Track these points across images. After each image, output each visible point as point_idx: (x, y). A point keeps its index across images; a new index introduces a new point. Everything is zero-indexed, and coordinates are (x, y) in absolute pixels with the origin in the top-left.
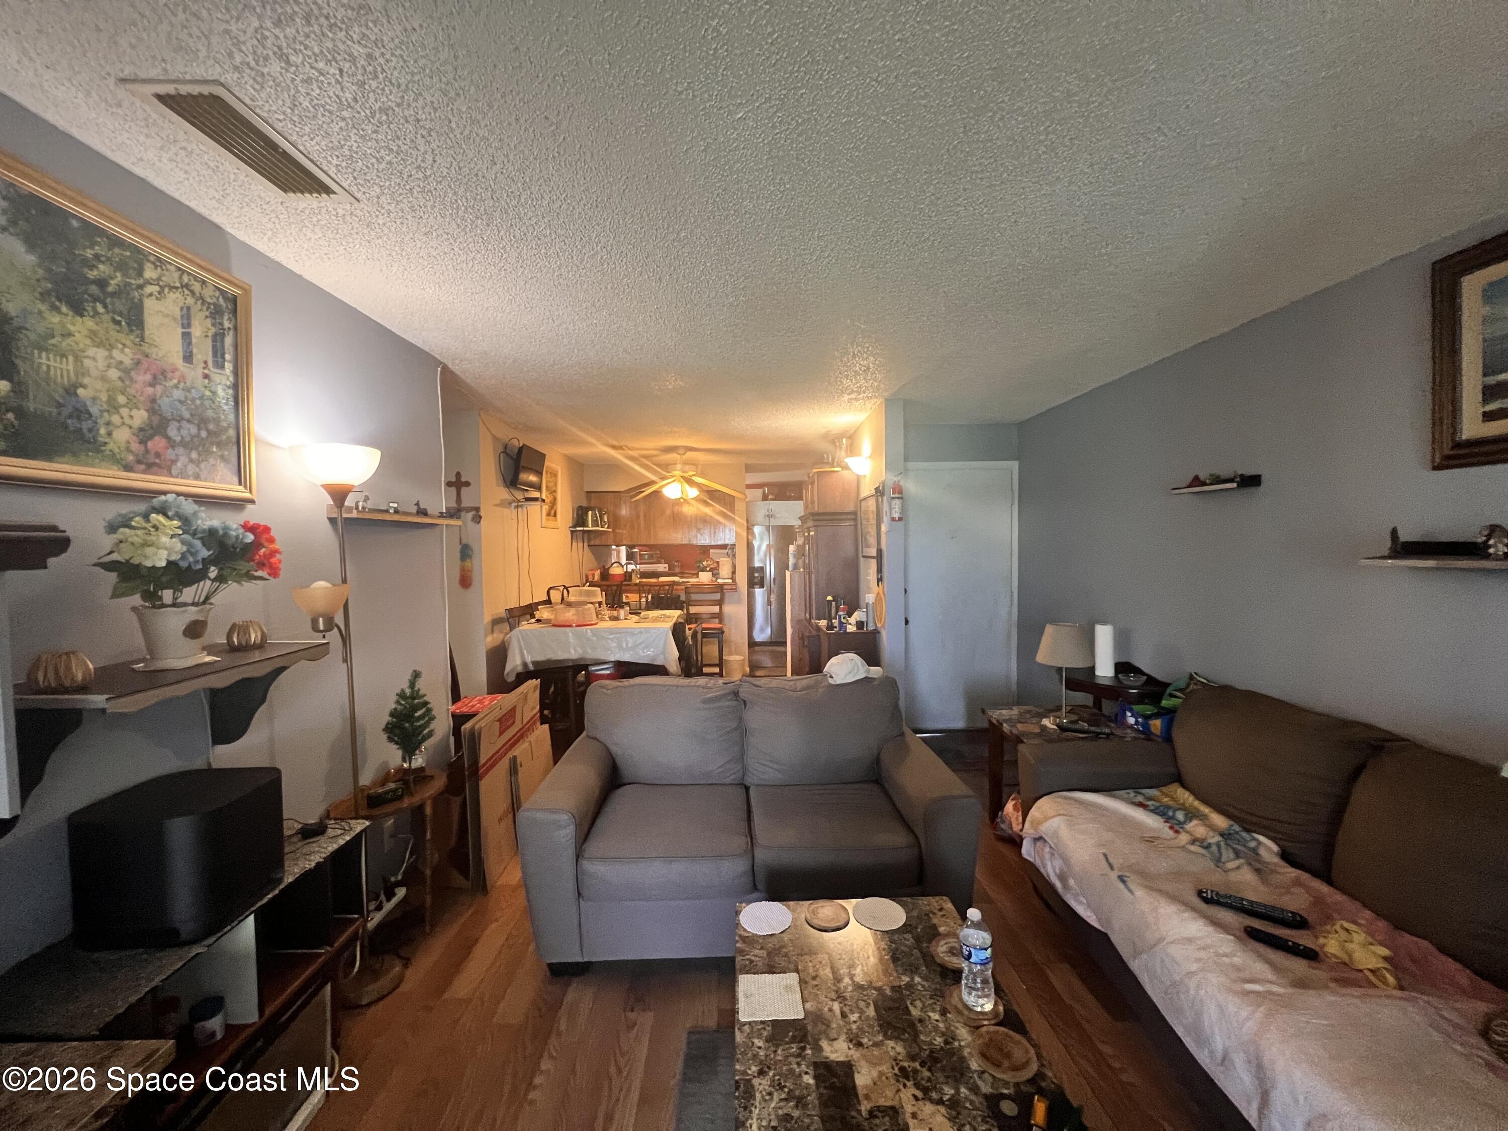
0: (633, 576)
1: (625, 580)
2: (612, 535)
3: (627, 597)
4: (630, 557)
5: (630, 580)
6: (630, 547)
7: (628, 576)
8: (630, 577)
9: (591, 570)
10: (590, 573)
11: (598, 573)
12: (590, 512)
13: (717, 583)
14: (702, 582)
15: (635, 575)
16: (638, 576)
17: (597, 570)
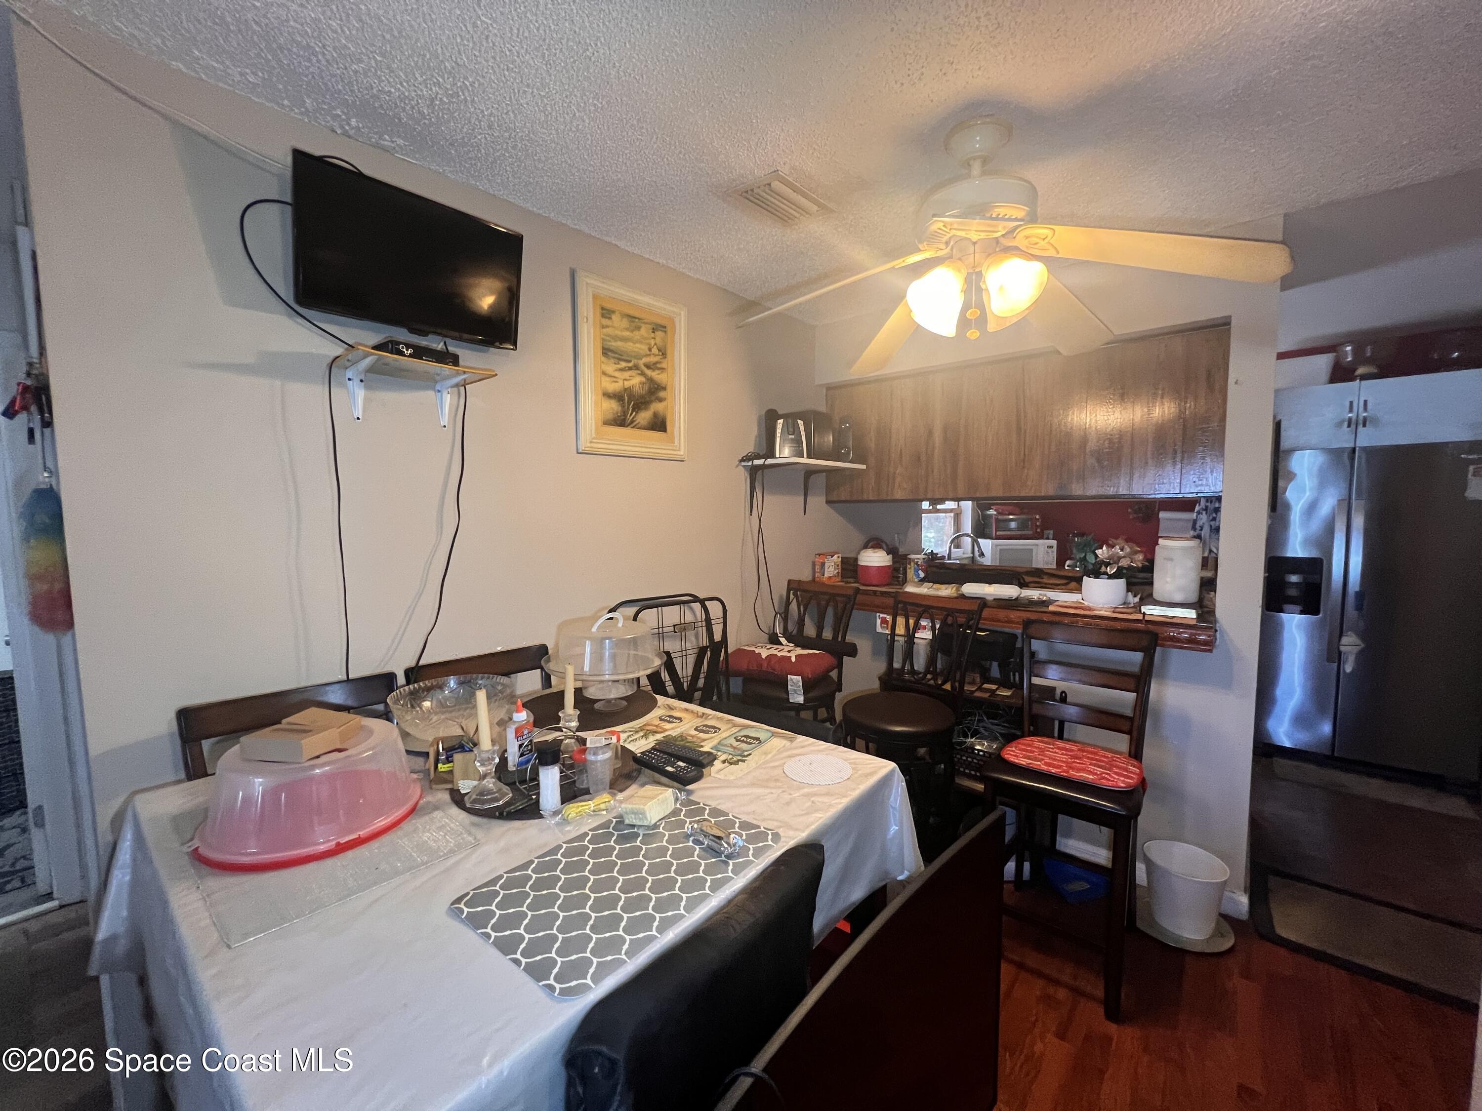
0: (910, 574)
1: (895, 581)
2: (872, 475)
3: (884, 621)
9: (819, 555)
10: (818, 560)
11: (835, 563)
12: (781, 421)
13: (1140, 617)
14: (1090, 609)
15: (913, 572)
16: (922, 575)
17: (832, 557)
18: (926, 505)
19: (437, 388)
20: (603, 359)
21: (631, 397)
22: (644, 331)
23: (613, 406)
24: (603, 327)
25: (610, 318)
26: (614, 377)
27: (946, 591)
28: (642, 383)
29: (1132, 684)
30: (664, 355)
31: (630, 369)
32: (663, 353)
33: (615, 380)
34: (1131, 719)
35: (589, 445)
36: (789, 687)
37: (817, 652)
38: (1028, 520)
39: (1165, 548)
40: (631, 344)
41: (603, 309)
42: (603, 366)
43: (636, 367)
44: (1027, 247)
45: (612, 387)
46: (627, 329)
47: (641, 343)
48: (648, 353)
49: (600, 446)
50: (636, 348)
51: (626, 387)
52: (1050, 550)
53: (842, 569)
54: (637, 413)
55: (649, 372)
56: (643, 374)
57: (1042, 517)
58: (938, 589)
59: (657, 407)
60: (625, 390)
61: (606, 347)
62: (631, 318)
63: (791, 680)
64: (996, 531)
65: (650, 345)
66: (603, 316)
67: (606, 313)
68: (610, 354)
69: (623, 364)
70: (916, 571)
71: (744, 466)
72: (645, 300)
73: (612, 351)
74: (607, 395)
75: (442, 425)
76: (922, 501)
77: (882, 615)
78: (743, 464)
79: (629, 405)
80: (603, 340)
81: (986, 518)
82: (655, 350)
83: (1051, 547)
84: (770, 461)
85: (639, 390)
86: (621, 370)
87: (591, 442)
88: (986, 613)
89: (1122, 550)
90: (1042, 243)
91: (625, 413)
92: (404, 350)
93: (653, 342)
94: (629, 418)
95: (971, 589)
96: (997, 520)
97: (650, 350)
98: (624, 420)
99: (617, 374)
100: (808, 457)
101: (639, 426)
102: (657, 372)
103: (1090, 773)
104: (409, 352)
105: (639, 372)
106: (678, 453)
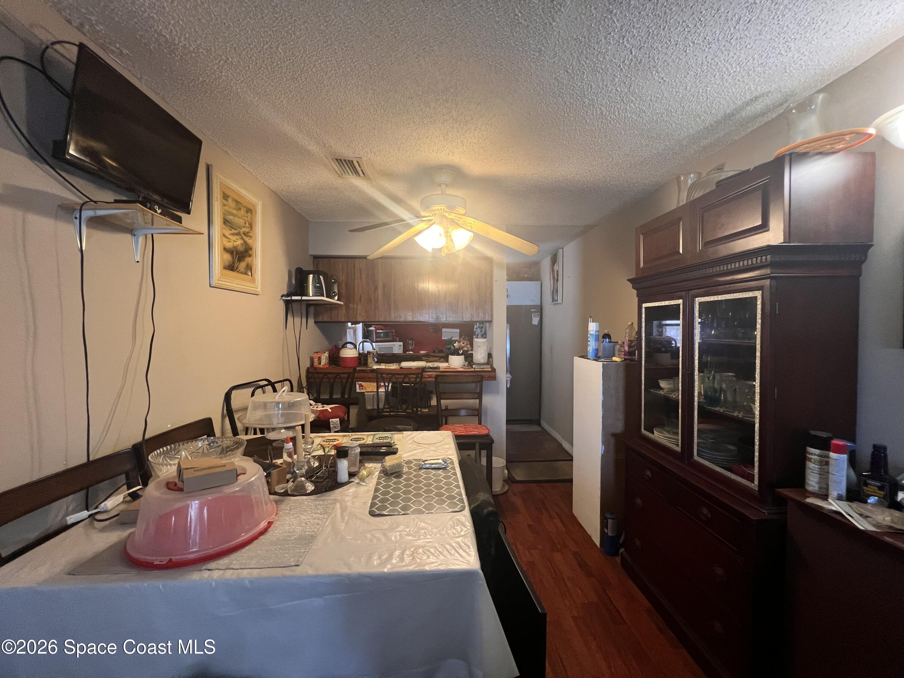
0: (370, 360)
1: (360, 364)
2: (344, 308)
3: (361, 386)
4: (367, 336)
5: (366, 364)
6: (366, 326)
7: (363, 358)
8: (366, 360)
9: (317, 353)
10: (316, 356)
11: (326, 357)
12: (311, 276)
13: (473, 370)
14: (454, 369)
15: (371, 359)
16: (376, 360)
17: (325, 353)
18: (349, 324)
19: (133, 233)
20: (224, 226)
21: (237, 252)
22: (243, 212)
23: (228, 257)
24: (224, 205)
25: (227, 200)
26: (229, 239)
27: (393, 366)
28: (242, 244)
29: (477, 396)
30: (251, 227)
31: (237, 234)
32: (251, 226)
33: (229, 240)
34: (478, 410)
35: (217, 282)
36: (331, 426)
37: (338, 405)
38: (390, 332)
39: (477, 342)
40: (237, 218)
41: (224, 193)
42: (224, 230)
43: (238, 234)
44: (462, 224)
45: (229, 245)
46: (235, 209)
47: (242, 219)
48: (244, 225)
49: (223, 283)
50: (239, 221)
51: (235, 245)
52: (400, 347)
53: (329, 360)
54: (239, 263)
55: (245, 237)
56: (242, 239)
57: (395, 332)
58: (390, 366)
59: (248, 260)
60: (235, 247)
61: (226, 218)
62: (237, 202)
63: (332, 421)
64: (376, 338)
65: (245, 220)
66: (224, 198)
67: (225, 197)
68: (227, 223)
69: (233, 231)
70: (373, 358)
71: (283, 300)
72: (243, 192)
73: (228, 222)
74: (226, 250)
75: (136, 260)
76: (348, 322)
77: (359, 383)
78: (284, 298)
79: (236, 257)
80: (224, 214)
81: (368, 331)
82: (247, 225)
83: (401, 346)
84: (304, 298)
85: (241, 249)
86: (233, 234)
87: (218, 280)
88: (426, 374)
89: (463, 343)
90: (469, 225)
91: (234, 263)
92: (157, 210)
93: (246, 218)
94: (236, 266)
95: (405, 364)
96: (376, 332)
97: (245, 223)
98: (233, 267)
99: (230, 237)
100: (327, 297)
101: (240, 271)
102: (248, 238)
103: (475, 431)
104: (159, 211)
105: (240, 237)
106: (257, 290)
